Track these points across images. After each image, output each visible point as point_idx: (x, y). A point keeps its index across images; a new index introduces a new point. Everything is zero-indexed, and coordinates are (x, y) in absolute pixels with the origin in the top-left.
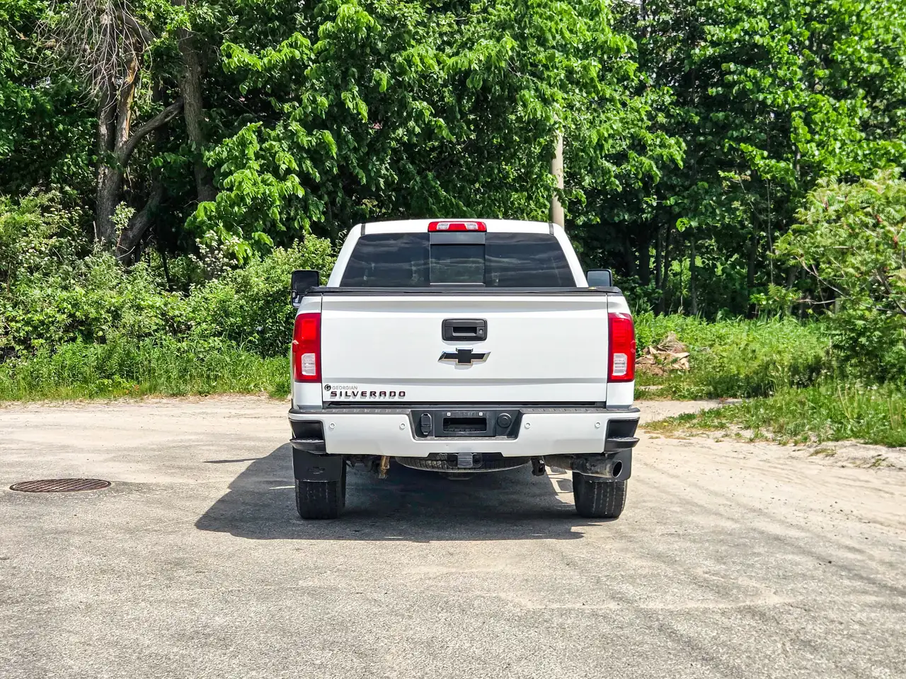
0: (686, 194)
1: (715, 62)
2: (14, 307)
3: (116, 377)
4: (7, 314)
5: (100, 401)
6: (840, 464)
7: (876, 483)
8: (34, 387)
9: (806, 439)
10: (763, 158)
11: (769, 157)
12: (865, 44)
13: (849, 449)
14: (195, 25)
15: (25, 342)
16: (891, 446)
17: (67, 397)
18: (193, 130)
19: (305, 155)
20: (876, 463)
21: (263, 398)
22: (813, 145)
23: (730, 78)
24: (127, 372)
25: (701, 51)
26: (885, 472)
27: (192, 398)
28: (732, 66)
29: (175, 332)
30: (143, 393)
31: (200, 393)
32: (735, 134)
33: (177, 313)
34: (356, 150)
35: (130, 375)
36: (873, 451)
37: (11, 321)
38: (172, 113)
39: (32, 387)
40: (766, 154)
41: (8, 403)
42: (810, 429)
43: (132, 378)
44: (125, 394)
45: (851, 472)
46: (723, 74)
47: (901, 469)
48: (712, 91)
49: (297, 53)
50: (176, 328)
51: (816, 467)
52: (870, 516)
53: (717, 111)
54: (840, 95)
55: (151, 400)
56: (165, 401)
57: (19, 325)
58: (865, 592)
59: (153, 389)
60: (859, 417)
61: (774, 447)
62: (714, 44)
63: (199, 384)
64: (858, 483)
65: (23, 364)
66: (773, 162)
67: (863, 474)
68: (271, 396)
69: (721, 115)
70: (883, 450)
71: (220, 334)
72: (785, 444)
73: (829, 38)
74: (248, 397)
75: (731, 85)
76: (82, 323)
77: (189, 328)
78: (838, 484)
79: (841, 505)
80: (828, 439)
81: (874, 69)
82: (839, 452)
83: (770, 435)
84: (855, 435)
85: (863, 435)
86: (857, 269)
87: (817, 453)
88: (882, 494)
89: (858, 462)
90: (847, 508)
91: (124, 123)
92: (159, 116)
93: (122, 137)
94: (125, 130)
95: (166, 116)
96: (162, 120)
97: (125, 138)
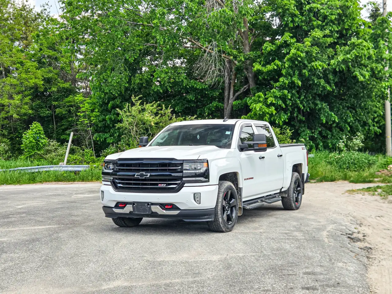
19: (279, 99)
38: (246, 88)
49: (275, 67)
91: (232, 92)
92: (242, 89)
93: (231, 96)
94: (232, 94)
95: (244, 89)
96: (243, 90)
97: (232, 97)
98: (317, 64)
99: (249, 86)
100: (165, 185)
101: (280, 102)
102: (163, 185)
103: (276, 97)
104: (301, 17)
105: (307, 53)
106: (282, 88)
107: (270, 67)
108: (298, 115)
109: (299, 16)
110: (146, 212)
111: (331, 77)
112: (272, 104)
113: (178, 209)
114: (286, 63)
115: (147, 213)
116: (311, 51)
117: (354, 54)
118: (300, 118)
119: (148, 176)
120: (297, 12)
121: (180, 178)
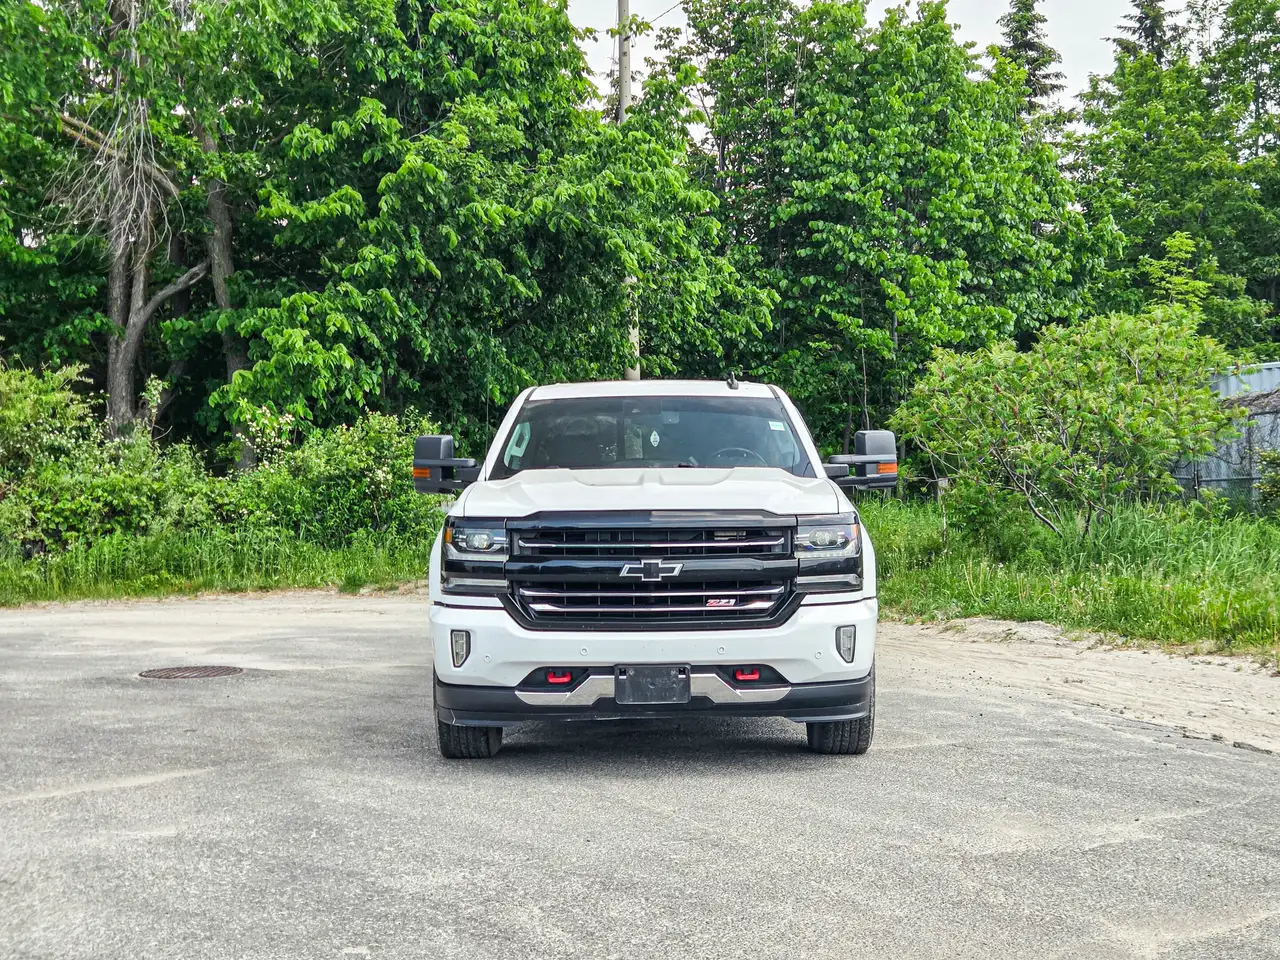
0: (775, 363)
1: (802, 219)
2: (40, 496)
3: (164, 573)
4: (33, 504)
5: (150, 601)
6: (970, 639)
7: (1009, 655)
8: (67, 585)
9: (933, 618)
10: (859, 326)
11: (864, 326)
12: (965, 199)
13: (979, 625)
14: (231, 177)
15: (56, 535)
16: (1021, 620)
17: (109, 595)
18: (222, 292)
19: (360, 319)
20: (1008, 636)
21: (332, 592)
22: (912, 311)
23: (817, 236)
24: (176, 567)
25: (786, 209)
26: (1017, 645)
27: (251, 594)
28: (821, 224)
29: (224, 520)
30: (197, 589)
31: (261, 588)
32: (828, 299)
33: (226, 500)
34: (416, 316)
35: (177, 570)
36: (1003, 626)
37: (39, 511)
38: (197, 274)
39: (65, 585)
40: (861, 322)
41: (44, 603)
42: (936, 608)
43: (181, 572)
44: (174, 591)
45: (983, 646)
46: (811, 232)
47: (1032, 642)
48: (802, 253)
49: (348, 208)
50: (226, 516)
51: (947, 643)
52: (1009, 682)
53: (807, 274)
54: (939, 255)
55: (207, 597)
56: (222, 597)
57: (49, 516)
58: (1018, 735)
59: (208, 585)
60: (985, 594)
61: (901, 626)
62: (802, 200)
63: (258, 579)
64: (991, 656)
65: (54, 560)
66: (869, 331)
67: (995, 648)
68: (342, 590)
69: (812, 280)
70: (1013, 625)
71: (276, 523)
72: (912, 624)
73: (927, 194)
74: (315, 592)
75: (819, 244)
76: (121, 513)
77: (241, 516)
78: (970, 656)
79: (979, 673)
80: (957, 617)
81: (975, 226)
82: (969, 627)
83: (896, 616)
84: (984, 612)
85: (992, 612)
86: (976, 441)
87: (947, 629)
88: (1016, 664)
89: (989, 637)
90: (985, 675)
91: (142, 286)
92: (183, 278)
93: (138, 302)
94: (141, 293)
95: (191, 278)
96: (186, 283)
97: (141, 303)
98: (491, 209)
99: (209, 269)
100: (733, 601)
101: (364, 330)
102: (724, 601)
103: (350, 310)
104: (408, 52)
105: (453, 169)
106: (371, 282)
107: (317, 208)
108: (398, 372)
109: (404, 47)
110: (670, 698)
111: (521, 252)
112: (339, 336)
113: (781, 681)
114: (384, 198)
115: (675, 700)
116: (466, 165)
117: (607, 181)
118: (405, 384)
119: (676, 573)
120: (399, 35)
121: (786, 576)
